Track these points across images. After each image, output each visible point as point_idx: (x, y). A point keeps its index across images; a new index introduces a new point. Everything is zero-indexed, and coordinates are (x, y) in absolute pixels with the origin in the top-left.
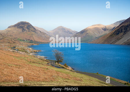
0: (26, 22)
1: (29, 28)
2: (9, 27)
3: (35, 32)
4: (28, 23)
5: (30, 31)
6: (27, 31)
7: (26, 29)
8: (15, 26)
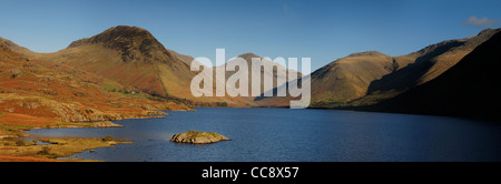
0: (137, 29)
1: (149, 49)
2: (73, 45)
3: (171, 65)
4: (145, 33)
5: (152, 59)
6: (138, 59)
7: (138, 54)
8: (97, 39)
